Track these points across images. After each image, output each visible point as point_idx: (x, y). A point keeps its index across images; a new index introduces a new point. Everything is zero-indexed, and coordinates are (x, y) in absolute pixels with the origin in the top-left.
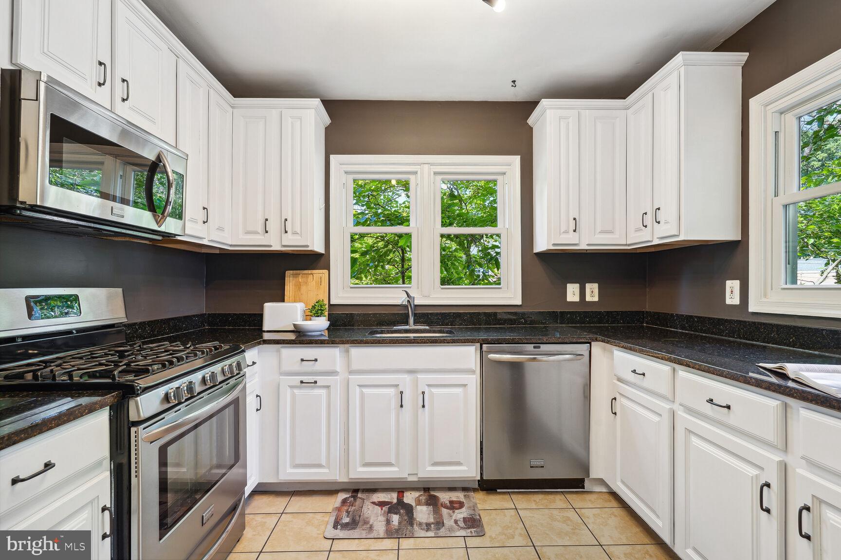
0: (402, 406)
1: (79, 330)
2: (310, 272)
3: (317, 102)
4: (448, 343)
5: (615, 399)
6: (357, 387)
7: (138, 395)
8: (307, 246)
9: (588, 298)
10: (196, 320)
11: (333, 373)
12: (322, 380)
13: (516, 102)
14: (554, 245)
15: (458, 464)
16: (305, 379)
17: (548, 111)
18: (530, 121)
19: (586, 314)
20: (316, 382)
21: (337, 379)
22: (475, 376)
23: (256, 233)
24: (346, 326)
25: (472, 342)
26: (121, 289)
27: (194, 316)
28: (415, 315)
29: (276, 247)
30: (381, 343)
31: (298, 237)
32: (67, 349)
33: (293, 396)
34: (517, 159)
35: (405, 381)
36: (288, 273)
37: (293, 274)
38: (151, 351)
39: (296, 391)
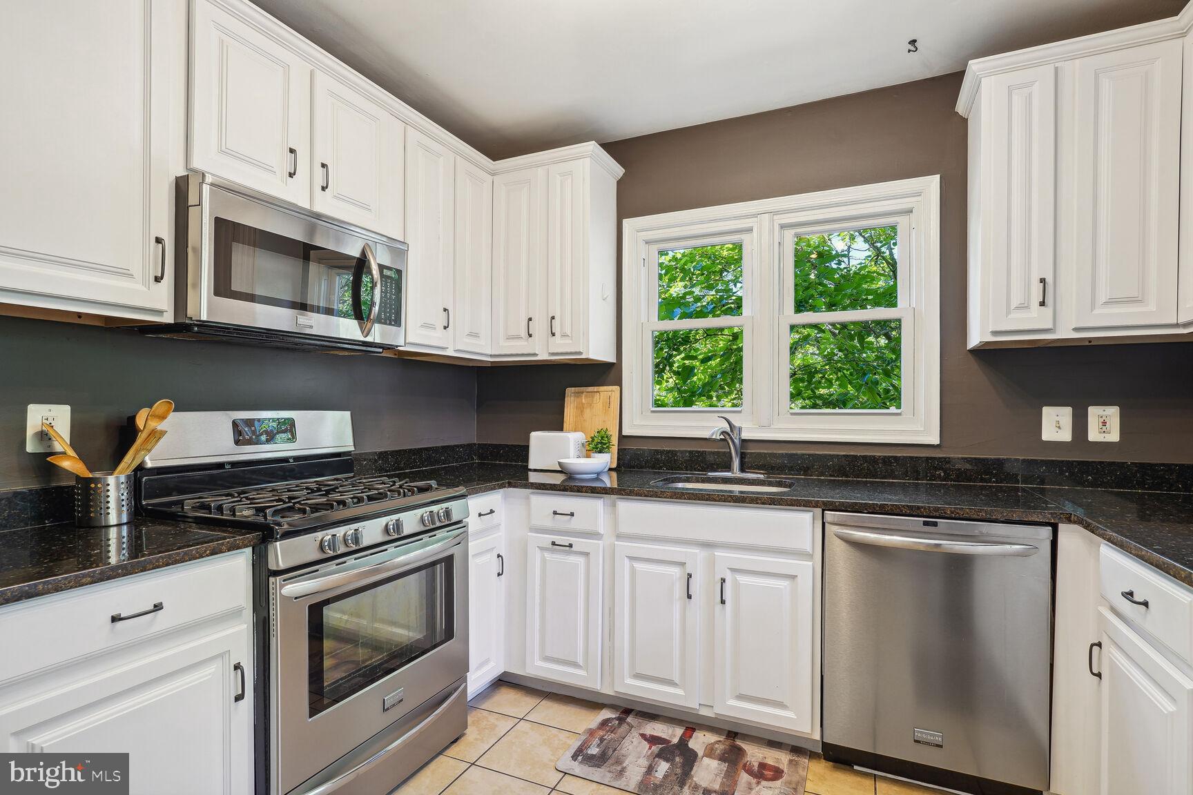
0: (689, 597)
1: (296, 459)
2: (596, 389)
3: (591, 147)
4: (763, 503)
5: (1099, 645)
6: (627, 560)
7: (277, 540)
8: (580, 353)
9: (1094, 435)
10: (461, 452)
11: (594, 535)
12: (580, 544)
13: (933, 79)
14: (995, 333)
15: (780, 705)
16: (559, 539)
17: (985, 82)
18: (960, 108)
19: (1085, 466)
20: (571, 546)
21: (599, 544)
22: (811, 563)
23: (518, 337)
24: (642, 467)
25: (804, 506)
26: (349, 413)
27: (457, 446)
28: (743, 456)
29: (543, 356)
30: (659, 497)
31: (568, 341)
32: (270, 479)
33: (544, 561)
34: (933, 183)
35: (697, 559)
36: (569, 391)
37: (574, 393)
38: (353, 487)
39: (547, 555)
